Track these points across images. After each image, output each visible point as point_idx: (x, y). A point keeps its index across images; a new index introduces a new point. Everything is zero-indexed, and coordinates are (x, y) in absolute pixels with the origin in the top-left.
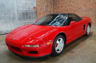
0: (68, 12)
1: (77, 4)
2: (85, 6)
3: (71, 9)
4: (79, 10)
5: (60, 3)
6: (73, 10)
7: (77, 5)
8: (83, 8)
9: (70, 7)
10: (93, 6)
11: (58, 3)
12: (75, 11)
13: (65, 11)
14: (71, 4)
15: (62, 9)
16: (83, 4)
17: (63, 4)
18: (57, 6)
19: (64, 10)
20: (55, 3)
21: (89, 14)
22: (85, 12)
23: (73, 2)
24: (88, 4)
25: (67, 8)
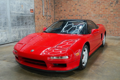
0: (74, 17)
1: (84, 8)
2: (94, 10)
3: (78, 14)
4: (86, 15)
5: (62, 5)
6: (80, 15)
7: (85, 10)
8: (92, 14)
9: (75, 11)
10: (103, 12)
11: (60, 5)
12: (83, 17)
13: (70, 16)
14: (78, 7)
15: (66, 13)
16: (92, 9)
17: (67, 8)
18: (59, 10)
19: (68, 14)
20: (57, 6)
21: (99, 21)
22: (94, 18)
23: (79, 6)
24: (97, 9)
25: (72, 13)
